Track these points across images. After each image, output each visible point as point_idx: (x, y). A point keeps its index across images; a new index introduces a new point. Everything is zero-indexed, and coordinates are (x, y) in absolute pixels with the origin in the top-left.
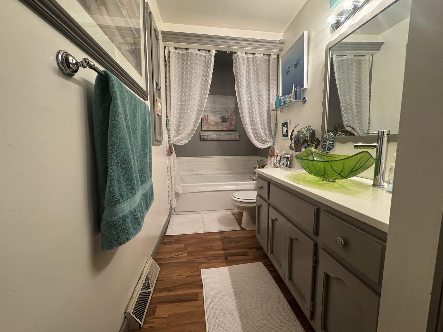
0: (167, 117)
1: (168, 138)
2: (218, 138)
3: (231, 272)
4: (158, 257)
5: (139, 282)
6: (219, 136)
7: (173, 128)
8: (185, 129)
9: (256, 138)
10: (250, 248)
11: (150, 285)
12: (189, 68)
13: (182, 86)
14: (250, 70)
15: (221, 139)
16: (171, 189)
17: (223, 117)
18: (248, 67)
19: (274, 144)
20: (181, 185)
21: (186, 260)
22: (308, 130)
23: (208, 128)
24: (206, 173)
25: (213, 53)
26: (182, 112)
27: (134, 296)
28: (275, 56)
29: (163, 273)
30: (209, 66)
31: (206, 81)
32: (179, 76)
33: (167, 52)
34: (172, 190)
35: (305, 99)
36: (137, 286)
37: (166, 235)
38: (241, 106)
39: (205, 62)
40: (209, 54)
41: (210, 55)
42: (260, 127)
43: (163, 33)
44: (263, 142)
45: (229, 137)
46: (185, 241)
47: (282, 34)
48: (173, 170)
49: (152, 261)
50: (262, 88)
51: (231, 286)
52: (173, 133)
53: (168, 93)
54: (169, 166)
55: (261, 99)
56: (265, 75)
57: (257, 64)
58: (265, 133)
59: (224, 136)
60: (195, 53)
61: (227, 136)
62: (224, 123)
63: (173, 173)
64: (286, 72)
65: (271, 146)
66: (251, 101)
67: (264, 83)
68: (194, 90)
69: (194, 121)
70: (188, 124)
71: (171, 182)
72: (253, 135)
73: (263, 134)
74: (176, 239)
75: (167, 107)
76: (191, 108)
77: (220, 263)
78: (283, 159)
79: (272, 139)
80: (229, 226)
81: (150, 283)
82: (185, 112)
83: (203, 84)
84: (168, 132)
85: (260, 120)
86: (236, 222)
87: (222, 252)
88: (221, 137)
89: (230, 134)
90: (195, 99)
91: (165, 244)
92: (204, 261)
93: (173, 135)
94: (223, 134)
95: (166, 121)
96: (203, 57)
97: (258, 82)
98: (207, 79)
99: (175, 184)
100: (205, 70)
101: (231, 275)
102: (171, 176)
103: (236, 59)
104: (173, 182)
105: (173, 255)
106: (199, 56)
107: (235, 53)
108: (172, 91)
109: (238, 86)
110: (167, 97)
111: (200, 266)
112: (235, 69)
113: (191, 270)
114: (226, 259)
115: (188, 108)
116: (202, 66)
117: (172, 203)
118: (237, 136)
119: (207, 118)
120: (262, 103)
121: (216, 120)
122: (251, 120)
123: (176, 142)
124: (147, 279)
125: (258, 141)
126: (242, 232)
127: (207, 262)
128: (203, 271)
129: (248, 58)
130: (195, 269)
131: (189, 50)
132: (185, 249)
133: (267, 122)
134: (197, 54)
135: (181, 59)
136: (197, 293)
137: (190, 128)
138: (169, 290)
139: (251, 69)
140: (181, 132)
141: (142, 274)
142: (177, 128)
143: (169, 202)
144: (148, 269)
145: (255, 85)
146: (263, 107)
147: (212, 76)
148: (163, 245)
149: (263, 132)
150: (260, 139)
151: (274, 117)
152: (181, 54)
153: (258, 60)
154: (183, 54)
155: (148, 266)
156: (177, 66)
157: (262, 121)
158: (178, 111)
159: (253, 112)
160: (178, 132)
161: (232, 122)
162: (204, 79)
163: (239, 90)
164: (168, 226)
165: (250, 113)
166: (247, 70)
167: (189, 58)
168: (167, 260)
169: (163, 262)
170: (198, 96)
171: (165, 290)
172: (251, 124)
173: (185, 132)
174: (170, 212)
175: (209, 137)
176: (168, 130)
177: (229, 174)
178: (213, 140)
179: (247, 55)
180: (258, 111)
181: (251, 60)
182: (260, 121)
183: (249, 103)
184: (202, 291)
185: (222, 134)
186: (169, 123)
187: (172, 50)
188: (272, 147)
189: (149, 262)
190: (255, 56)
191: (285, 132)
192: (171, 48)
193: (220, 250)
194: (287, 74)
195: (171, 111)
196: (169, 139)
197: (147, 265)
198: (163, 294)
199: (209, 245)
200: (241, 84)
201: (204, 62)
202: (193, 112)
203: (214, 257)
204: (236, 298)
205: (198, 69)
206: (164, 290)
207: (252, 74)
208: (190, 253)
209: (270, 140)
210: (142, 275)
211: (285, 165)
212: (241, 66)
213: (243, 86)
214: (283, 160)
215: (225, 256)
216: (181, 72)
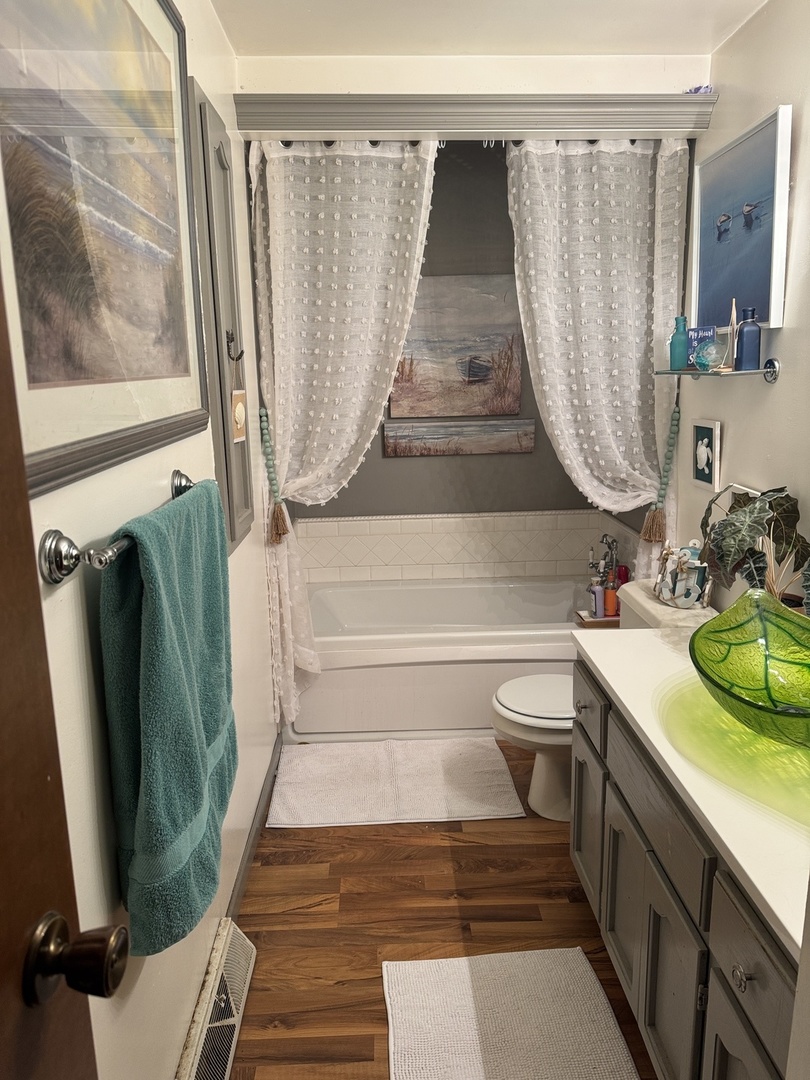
0: (262, 404)
1: (267, 483)
2: (452, 446)
3: (475, 975)
4: (249, 910)
5: (202, 996)
6: (457, 438)
7: (284, 447)
8: (328, 449)
9: (592, 471)
10: (549, 894)
11: (232, 1004)
12: (337, 216)
13: (315, 285)
14: (575, 209)
15: (464, 448)
16: (280, 656)
17: (471, 361)
18: (569, 197)
19: (662, 497)
20: (317, 639)
21: (334, 925)
22: (755, 522)
23: (412, 408)
24: (407, 576)
25: (430, 150)
26: (315, 383)
27: (192, 1038)
28: (681, 146)
29: (265, 966)
30: (414, 202)
31: (402, 261)
32: (300, 249)
33: (254, 160)
34: (283, 662)
35: (774, 367)
36: (198, 1009)
37: (267, 826)
38: (536, 353)
39: (401, 186)
40: (412, 155)
41: (417, 158)
42: (609, 431)
43: (241, 101)
44: (621, 487)
45: (492, 442)
46: (333, 854)
47: (709, 56)
48: (288, 596)
49: (232, 929)
50: (620, 278)
51: (473, 1025)
52: (284, 460)
53: (263, 317)
54: (275, 578)
55: (615, 322)
56: (635, 222)
57: (603, 185)
58: (628, 455)
59: (475, 438)
60: (360, 158)
61: (485, 437)
62: (474, 388)
63: (287, 603)
64: (717, 233)
65: (651, 504)
66: (576, 331)
67: (628, 256)
68: (359, 303)
69: (358, 413)
70: (338, 431)
71: (282, 633)
72: (581, 459)
73: (619, 459)
74: (303, 843)
75: (263, 369)
76: (349, 373)
77: (444, 941)
78: (685, 576)
79: (654, 474)
80: (482, 800)
81: (231, 999)
82: (328, 384)
83: (393, 272)
84: (268, 460)
85: (611, 402)
86: (511, 783)
87: (453, 902)
88: (462, 439)
89: (497, 429)
90: (362, 337)
91: (267, 861)
92: (392, 931)
93: (287, 469)
94: (471, 428)
95: (261, 422)
96: (390, 167)
97: (607, 255)
98: (407, 255)
99: (296, 641)
100: (397, 218)
101: (477, 988)
102: (281, 616)
103: (521, 170)
104: (290, 636)
105: (295, 903)
106: (375, 165)
107: (517, 143)
108: (277, 310)
109: (527, 275)
110: (262, 333)
111: (379, 950)
112: (516, 207)
113: (351, 962)
114: (466, 929)
115: (336, 372)
116: (386, 202)
117: (285, 706)
118: (526, 435)
119: (411, 371)
120: (621, 339)
121: (443, 378)
122: (576, 402)
123: (296, 494)
124: (223, 988)
125: (602, 482)
126: (528, 826)
127: (404, 935)
128: (387, 967)
129: (567, 159)
130: (366, 958)
131: (334, 146)
132: (329, 885)
133: (641, 409)
134: (366, 161)
135: (308, 180)
136: (371, 1038)
137: (344, 445)
138: (287, 1022)
139: (581, 204)
140: (313, 460)
141: (207, 973)
142: (298, 441)
143: (277, 703)
144: (224, 957)
145: (593, 267)
146: (622, 355)
147: (424, 242)
148: (259, 864)
149: (622, 449)
150: (609, 474)
151: (666, 390)
152: (308, 162)
153: (607, 169)
154: (315, 161)
155: (222, 947)
156: (292, 213)
157: (617, 406)
158: (302, 381)
159: (582, 372)
160: (303, 459)
161: (507, 380)
162: (396, 253)
163: (529, 292)
164: (275, 793)
165: (570, 375)
166: (564, 205)
167: (338, 180)
168: (275, 924)
169: (265, 928)
170: (373, 321)
171: (276, 1023)
172: (572, 418)
173: (327, 459)
174: (279, 735)
175: (417, 443)
176: (269, 454)
177: (494, 580)
178: (432, 453)
179: (565, 148)
180: (602, 369)
181: (578, 166)
182: (612, 409)
183: (570, 338)
184: (384, 1032)
185: (465, 429)
186: (271, 427)
187: (275, 153)
188: (653, 507)
189: (225, 934)
190: (595, 149)
191: (702, 464)
192: (270, 144)
193: (448, 895)
194: (719, 239)
195: (276, 386)
196: (271, 484)
197: (220, 945)
198: (270, 1034)
199: (412, 874)
200: (536, 269)
201: (394, 185)
202: (356, 385)
203: (426, 919)
204: (485, 1062)
205: (372, 217)
206: (272, 1022)
207: (585, 220)
208: (349, 902)
209: (648, 482)
210: (207, 978)
211: (694, 595)
212: (539, 198)
213: (544, 278)
214: (687, 579)
215: (462, 919)
216: (307, 233)
